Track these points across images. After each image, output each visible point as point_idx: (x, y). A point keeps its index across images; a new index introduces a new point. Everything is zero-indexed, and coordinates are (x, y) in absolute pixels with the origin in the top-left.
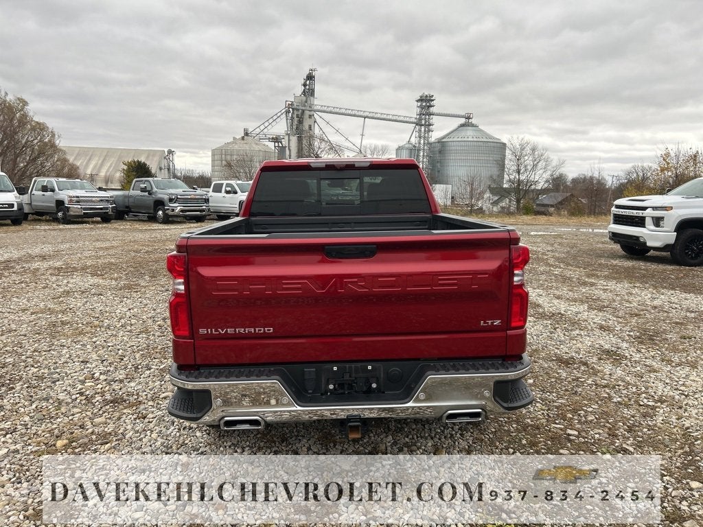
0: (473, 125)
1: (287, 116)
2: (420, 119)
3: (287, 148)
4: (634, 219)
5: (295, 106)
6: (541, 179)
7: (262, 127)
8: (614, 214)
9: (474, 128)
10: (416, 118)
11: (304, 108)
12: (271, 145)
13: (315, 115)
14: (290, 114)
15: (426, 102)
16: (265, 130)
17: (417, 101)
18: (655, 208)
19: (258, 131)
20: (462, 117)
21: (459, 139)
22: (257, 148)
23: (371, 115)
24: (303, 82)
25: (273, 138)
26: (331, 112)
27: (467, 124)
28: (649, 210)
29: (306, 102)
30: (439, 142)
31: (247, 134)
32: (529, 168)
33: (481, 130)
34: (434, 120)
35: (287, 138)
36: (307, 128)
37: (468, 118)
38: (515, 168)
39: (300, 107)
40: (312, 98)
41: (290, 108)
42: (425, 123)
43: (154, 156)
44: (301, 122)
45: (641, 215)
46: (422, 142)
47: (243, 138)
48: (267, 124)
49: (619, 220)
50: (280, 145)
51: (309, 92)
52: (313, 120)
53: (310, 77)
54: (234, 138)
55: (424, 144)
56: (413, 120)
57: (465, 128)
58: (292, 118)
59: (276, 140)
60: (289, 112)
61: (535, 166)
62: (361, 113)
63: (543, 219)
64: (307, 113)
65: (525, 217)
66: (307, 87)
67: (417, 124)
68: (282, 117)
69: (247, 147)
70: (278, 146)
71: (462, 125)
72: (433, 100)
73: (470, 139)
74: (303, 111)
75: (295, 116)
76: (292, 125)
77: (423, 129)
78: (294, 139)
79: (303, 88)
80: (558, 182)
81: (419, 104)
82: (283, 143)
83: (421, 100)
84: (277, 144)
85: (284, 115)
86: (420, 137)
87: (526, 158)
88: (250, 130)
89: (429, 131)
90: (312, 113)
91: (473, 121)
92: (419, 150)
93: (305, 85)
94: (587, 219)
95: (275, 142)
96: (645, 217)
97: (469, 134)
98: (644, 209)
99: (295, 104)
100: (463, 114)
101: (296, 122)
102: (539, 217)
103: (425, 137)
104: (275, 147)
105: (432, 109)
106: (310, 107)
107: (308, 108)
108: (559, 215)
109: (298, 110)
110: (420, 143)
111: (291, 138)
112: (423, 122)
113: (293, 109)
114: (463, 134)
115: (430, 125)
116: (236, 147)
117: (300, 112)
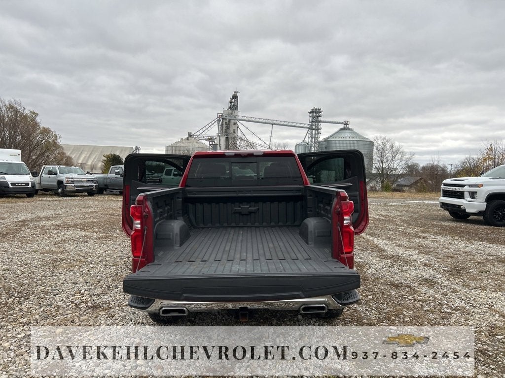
0: (349, 129)
1: (218, 124)
2: (312, 125)
3: (218, 145)
4: (456, 193)
5: (224, 117)
6: (398, 166)
7: (201, 131)
8: (443, 190)
9: (350, 131)
10: (309, 125)
11: (230, 118)
12: (207, 143)
13: (238, 123)
14: (221, 122)
15: (316, 114)
16: (204, 133)
17: (310, 113)
18: (470, 186)
19: (198, 133)
20: (342, 123)
21: (340, 139)
22: (197, 145)
23: (277, 122)
24: (230, 100)
25: (208, 139)
26: (249, 121)
27: (346, 128)
28: (466, 187)
29: (232, 114)
30: (325, 141)
31: (190, 136)
32: (390, 159)
33: (355, 133)
34: (322, 125)
35: (218, 138)
36: (232, 131)
37: (346, 124)
38: (379, 159)
39: (228, 118)
40: (236, 111)
41: (221, 118)
42: (316, 127)
43: (125, 151)
44: (228, 128)
45: (461, 190)
46: (313, 141)
47: (188, 139)
48: (204, 129)
49: (447, 194)
50: (214, 143)
51: (234, 106)
52: (236, 126)
53: (235, 97)
54: (182, 139)
55: (315, 142)
56: (307, 126)
57: (344, 131)
58: (222, 125)
59: (210, 140)
60: (220, 121)
61: (394, 157)
62: (270, 122)
63: (398, 194)
64: (232, 121)
65: (385, 193)
66: (233, 104)
67: (309, 129)
68: (215, 124)
69: (190, 145)
70: (212, 144)
71: (342, 129)
72: (321, 112)
73: (348, 139)
74: (230, 120)
75: (224, 123)
76: (222, 130)
77: (314, 132)
78: (223, 139)
79: (230, 104)
80: (412, 169)
81: (311, 115)
82: (216, 142)
83: (312, 112)
84: (211, 143)
85: (216, 123)
86: (312, 138)
87: (387, 152)
88: (193, 133)
89: (318, 133)
90: (236, 121)
91: (350, 126)
92: (311, 147)
93: (231, 102)
94: (429, 194)
95: (210, 141)
96: (464, 192)
97: (347, 135)
98: (463, 186)
99: (224, 115)
100: (342, 121)
101: (224, 128)
102: (395, 193)
103: (315, 138)
104: (210, 144)
105: (320, 119)
106: (235, 117)
107: (233, 118)
108: (410, 192)
109: (226, 119)
110: (311, 142)
111: (221, 138)
112: (314, 127)
113: (223, 119)
114: (343, 135)
115: (319, 129)
116: (183, 145)
117: (227, 121)
